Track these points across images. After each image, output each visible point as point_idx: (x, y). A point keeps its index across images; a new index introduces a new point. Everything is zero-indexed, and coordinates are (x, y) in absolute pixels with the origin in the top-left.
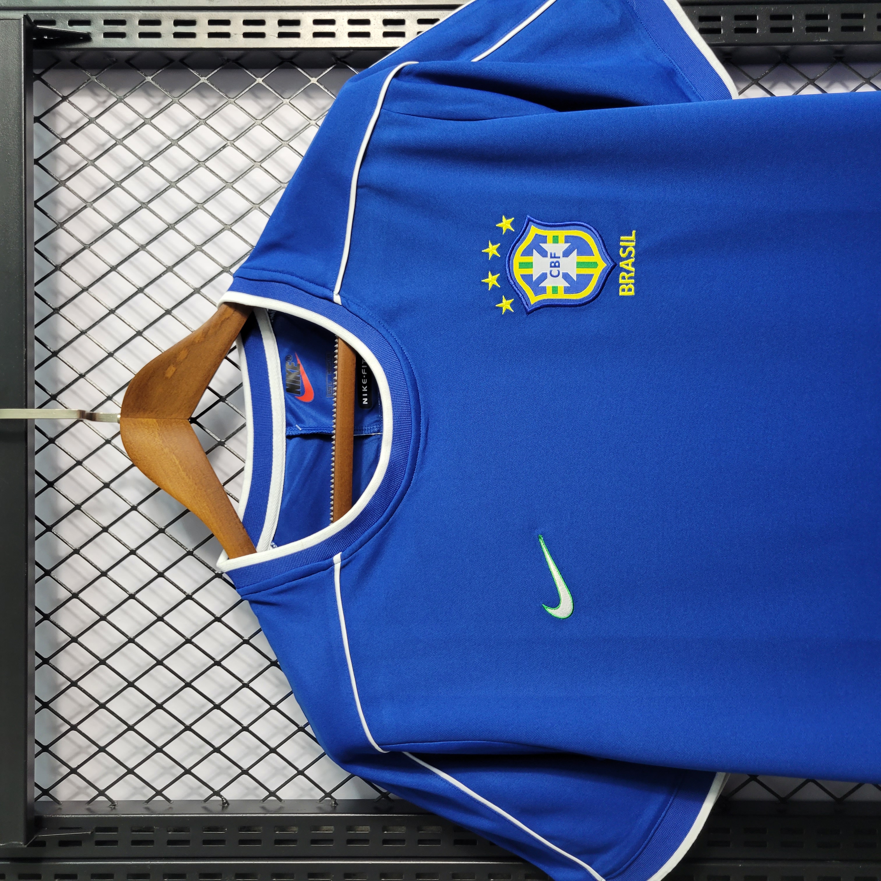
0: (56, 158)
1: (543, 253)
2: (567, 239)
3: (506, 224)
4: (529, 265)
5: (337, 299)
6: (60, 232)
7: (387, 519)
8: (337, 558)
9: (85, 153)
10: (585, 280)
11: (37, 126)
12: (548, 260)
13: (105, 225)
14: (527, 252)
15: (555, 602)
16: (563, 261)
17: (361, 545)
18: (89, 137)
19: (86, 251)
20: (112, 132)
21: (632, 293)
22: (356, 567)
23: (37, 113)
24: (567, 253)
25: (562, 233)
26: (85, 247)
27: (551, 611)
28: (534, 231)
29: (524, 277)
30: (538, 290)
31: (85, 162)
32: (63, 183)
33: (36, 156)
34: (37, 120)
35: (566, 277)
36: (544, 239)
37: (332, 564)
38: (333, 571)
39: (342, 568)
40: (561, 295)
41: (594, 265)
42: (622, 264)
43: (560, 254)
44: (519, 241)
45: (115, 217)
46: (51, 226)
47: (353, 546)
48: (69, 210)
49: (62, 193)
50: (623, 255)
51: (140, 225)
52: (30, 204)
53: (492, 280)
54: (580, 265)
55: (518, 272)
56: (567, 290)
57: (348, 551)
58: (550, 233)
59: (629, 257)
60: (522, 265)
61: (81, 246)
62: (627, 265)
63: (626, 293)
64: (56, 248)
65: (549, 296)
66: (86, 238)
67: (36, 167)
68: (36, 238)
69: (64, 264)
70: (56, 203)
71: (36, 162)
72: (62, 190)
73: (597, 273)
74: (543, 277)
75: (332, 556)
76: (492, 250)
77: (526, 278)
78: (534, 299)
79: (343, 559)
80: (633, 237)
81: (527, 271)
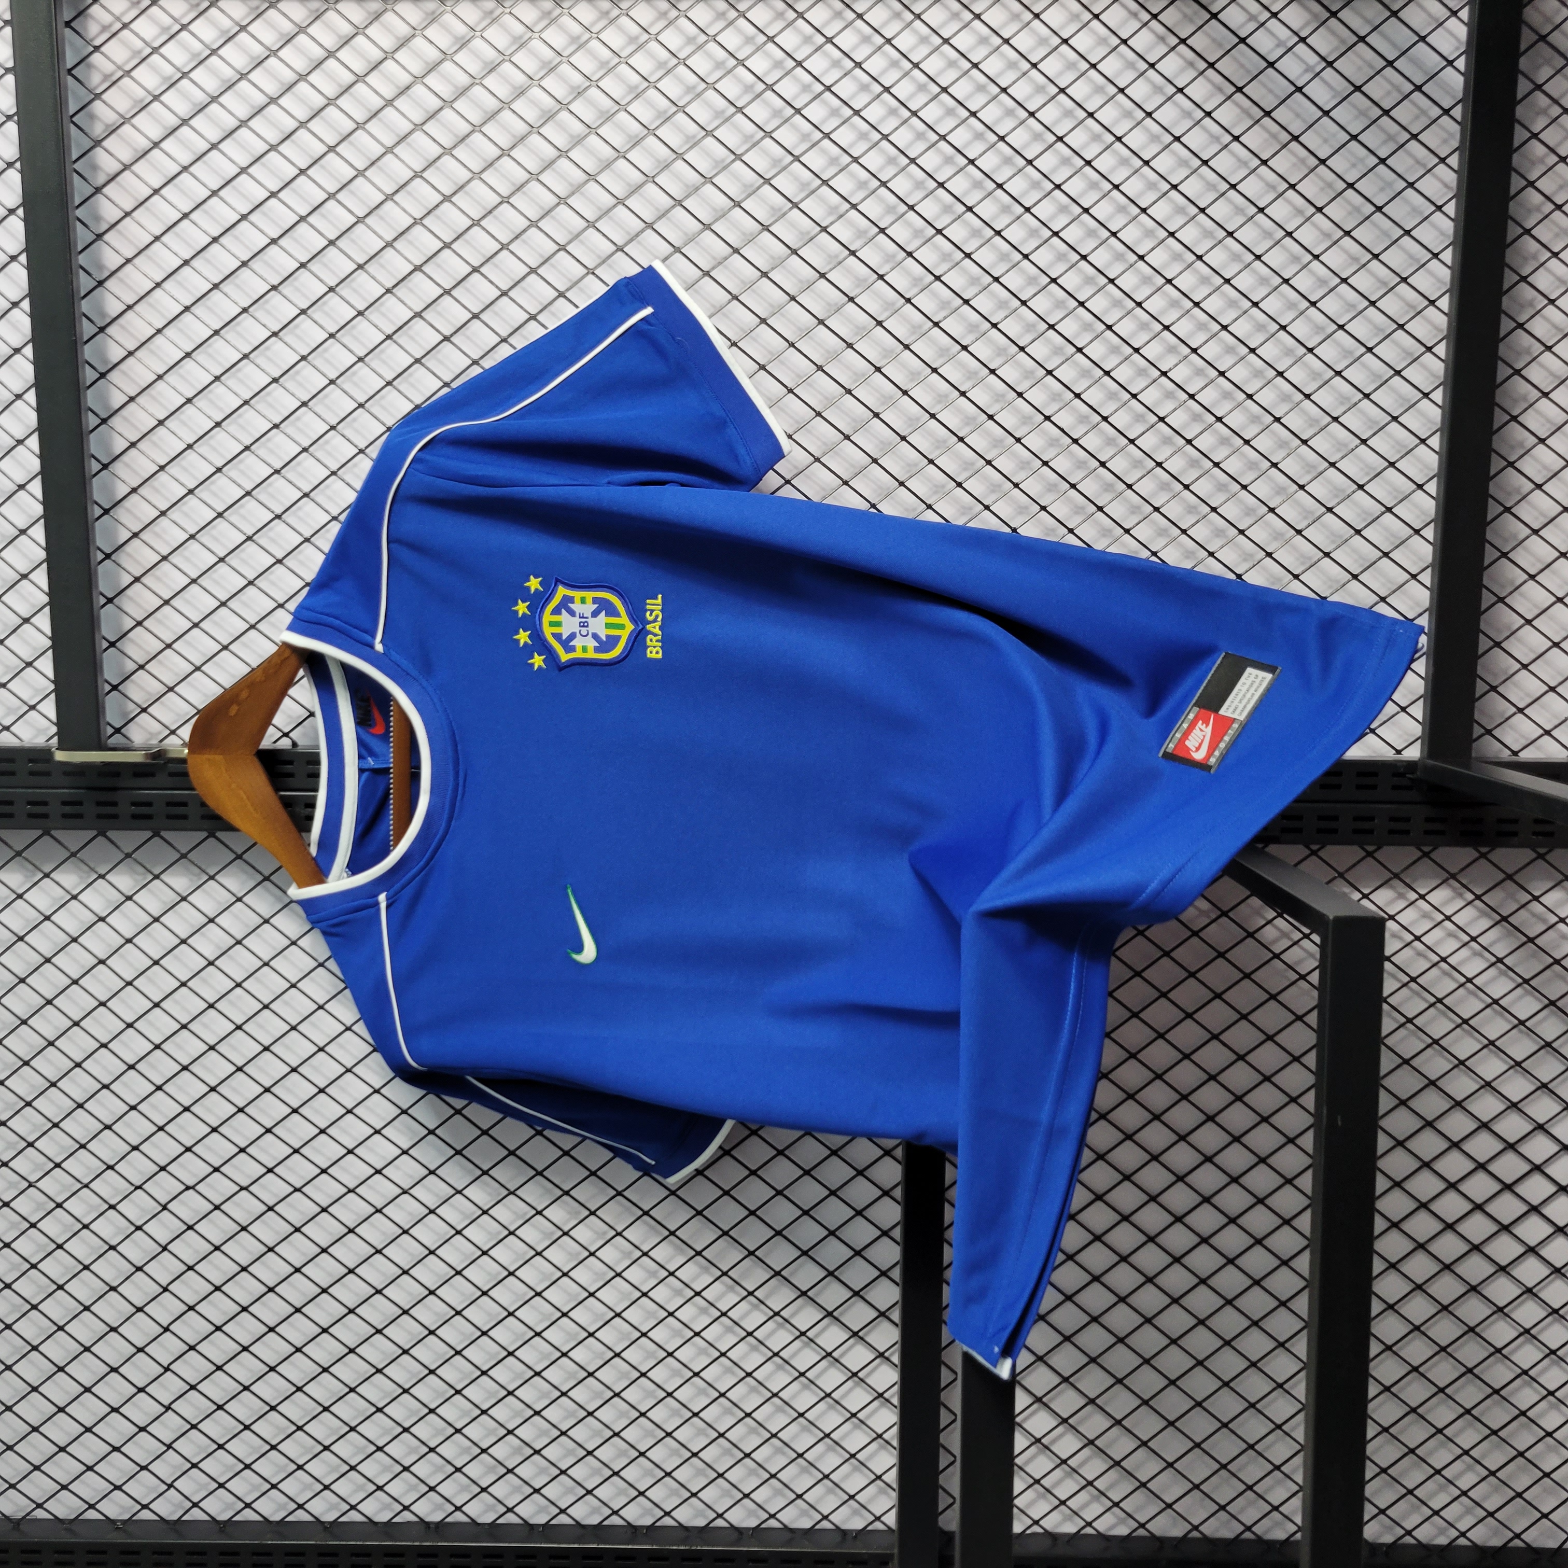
0: (90, 66)
1: (572, 613)
2: (595, 600)
3: (534, 584)
4: (558, 624)
5: (379, 647)
6: (98, 150)
7: (428, 863)
8: (382, 898)
9: (119, 62)
10: (612, 641)
11: (67, 31)
12: (577, 620)
13: (145, 144)
14: (557, 611)
15: (580, 948)
16: (591, 621)
17: (403, 888)
18: (124, 43)
19: (127, 173)
20: (147, 39)
21: (660, 656)
22: (401, 906)
23: (67, 15)
24: (595, 614)
25: (590, 595)
26: (126, 167)
27: (576, 957)
28: (562, 591)
29: (554, 635)
30: (569, 649)
31: (120, 73)
32: (98, 96)
33: (69, 66)
34: (68, 24)
35: (595, 637)
36: (571, 599)
37: (377, 904)
38: (379, 910)
39: (388, 907)
40: (591, 655)
41: (622, 627)
42: (649, 627)
43: (588, 614)
44: (548, 600)
45: (156, 135)
46: (88, 144)
47: (397, 886)
48: (107, 126)
49: (98, 106)
50: (650, 618)
51: (182, 142)
52: (66, 120)
53: (523, 637)
54: (608, 626)
55: (548, 631)
56: (597, 650)
57: (392, 891)
58: (577, 594)
59: (655, 621)
60: (552, 624)
61: (121, 167)
62: (655, 628)
63: (654, 656)
64: (95, 167)
65: (578, 654)
66: (126, 157)
67: (69, 78)
68: (74, 157)
69: (104, 185)
70: (92, 117)
71: (69, 71)
72: (97, 104)
73: (625, 634)
74: (572, 636)
75: (377, 895)
76: (522, 608)
77: (557, 637)
78: (564, 657)
79: (388, 899)
80: (659, 601)
81: (556, 630)
